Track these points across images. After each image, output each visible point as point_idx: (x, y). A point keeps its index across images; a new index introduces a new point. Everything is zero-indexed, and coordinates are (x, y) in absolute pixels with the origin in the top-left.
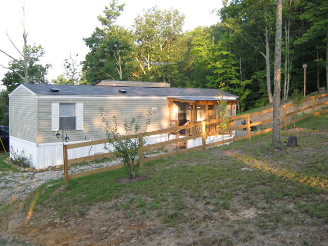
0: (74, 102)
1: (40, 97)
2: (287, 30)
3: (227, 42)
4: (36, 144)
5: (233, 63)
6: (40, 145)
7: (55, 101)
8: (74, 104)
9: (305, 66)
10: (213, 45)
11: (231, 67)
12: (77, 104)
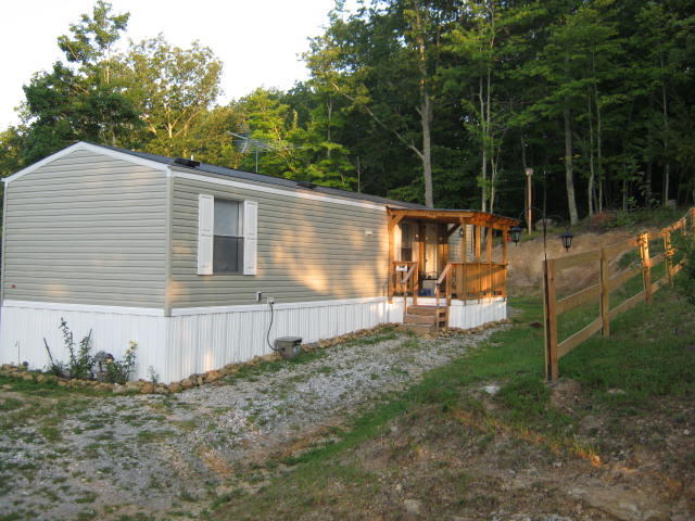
0: (241, 197)
1: (179, 174)
2: (485, 101)
3: (326, 125)
4: (161, 312)
5: (347, 169)
6: (175, 311)
7: (207, 189)
8: (238, 203)
9: (529, 172)
10: (295, 130)
11: (340, 178)
12: (246, 202)
